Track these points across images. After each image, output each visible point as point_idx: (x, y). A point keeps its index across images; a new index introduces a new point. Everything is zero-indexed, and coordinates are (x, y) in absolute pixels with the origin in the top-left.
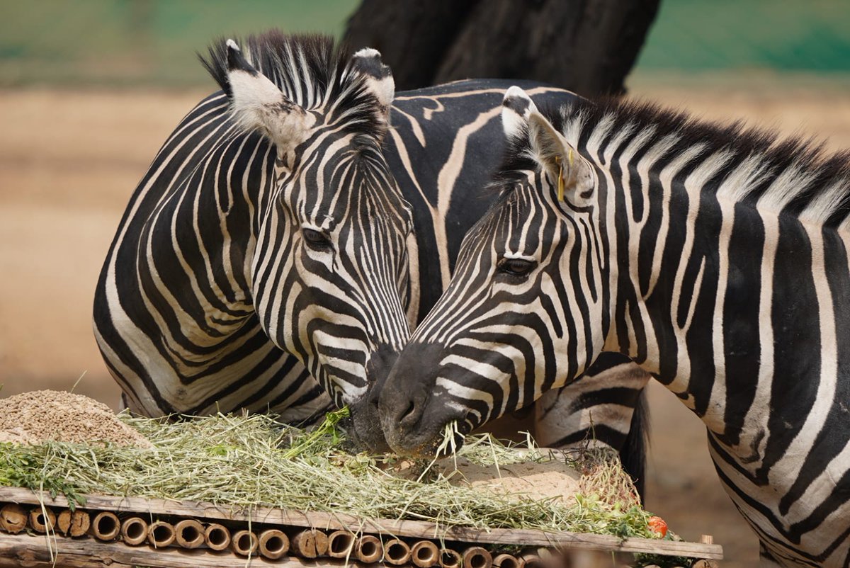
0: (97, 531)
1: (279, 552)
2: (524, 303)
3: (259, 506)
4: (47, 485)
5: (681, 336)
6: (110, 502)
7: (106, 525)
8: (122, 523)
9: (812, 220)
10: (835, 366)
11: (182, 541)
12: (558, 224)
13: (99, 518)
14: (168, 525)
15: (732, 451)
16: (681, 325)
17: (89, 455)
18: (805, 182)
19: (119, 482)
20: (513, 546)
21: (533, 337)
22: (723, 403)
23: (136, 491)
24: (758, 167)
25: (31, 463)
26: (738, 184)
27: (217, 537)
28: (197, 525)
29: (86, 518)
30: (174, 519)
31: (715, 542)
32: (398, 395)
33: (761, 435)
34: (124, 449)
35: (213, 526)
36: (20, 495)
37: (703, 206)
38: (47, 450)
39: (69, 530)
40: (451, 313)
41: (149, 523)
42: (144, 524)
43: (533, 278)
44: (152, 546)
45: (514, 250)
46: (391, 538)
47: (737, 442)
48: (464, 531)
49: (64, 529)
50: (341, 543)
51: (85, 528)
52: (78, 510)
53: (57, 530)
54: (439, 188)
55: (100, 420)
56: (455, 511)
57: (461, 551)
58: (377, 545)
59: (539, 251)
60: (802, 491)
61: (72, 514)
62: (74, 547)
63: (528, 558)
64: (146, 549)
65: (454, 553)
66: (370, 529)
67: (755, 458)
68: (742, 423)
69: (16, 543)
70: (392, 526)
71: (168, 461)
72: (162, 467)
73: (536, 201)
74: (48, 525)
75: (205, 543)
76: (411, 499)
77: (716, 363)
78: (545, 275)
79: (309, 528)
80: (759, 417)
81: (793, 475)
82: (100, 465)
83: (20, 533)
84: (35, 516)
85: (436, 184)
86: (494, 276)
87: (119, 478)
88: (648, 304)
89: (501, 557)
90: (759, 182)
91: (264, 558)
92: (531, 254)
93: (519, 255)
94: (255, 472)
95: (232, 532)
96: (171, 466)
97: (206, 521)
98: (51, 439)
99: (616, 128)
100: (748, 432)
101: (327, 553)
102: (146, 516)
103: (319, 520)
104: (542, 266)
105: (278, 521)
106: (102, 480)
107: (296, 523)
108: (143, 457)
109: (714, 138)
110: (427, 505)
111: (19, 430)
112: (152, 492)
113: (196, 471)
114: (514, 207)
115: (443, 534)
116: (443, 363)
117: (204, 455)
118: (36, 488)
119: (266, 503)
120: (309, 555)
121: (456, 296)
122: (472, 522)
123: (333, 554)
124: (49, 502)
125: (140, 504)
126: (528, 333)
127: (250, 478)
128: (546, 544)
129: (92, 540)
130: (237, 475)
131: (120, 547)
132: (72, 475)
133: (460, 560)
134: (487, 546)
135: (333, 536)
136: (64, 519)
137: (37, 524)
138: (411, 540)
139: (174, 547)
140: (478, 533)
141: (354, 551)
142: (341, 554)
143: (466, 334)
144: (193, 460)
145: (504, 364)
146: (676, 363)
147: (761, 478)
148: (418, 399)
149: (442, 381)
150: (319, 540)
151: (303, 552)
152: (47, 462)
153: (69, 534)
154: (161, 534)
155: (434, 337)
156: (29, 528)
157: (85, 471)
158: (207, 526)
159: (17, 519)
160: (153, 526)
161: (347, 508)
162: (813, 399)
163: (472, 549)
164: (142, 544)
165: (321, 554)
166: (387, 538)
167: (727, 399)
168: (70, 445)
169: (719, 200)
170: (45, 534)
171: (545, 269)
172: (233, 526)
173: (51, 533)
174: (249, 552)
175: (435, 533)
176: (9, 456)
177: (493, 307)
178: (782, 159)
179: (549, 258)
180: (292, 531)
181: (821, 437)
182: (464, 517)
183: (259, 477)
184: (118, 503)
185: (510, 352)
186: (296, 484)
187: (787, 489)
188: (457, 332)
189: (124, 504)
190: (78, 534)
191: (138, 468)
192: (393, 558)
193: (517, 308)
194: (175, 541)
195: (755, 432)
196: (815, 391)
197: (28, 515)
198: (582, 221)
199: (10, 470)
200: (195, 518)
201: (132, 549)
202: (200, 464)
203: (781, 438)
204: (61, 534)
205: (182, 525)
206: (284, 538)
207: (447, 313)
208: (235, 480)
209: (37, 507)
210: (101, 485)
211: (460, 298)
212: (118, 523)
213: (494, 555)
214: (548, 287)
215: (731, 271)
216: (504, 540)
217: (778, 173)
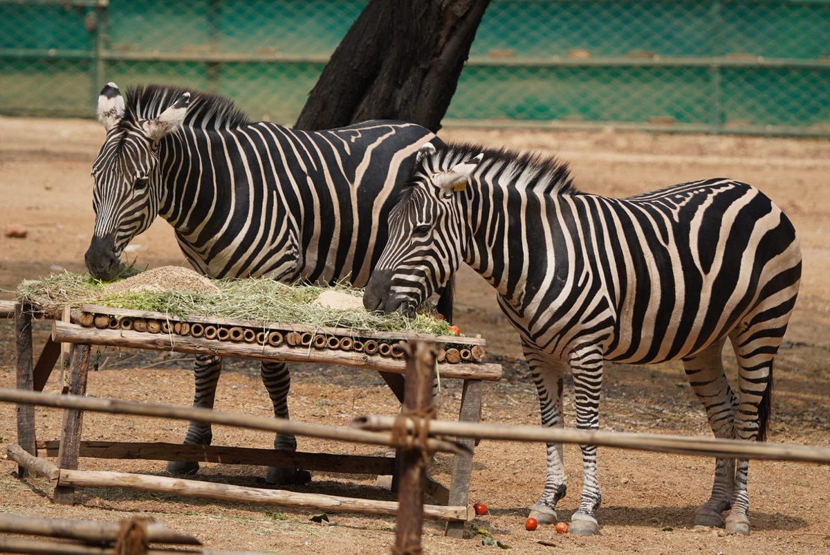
0: (193, 332)
1: (278, 342)
2: (427, 245)
3: (269, 321)
4: (170, 311)
5: (489, 250)
6: (199, 319)
7: (197, 330)
8: (205, 328)
9: (539, 191)
10: (554, 258)
11: (233, 337)
12: (438, 206)
13: (194, 326)
14: (226, 330)
15: (510, 302)
16: (490, 245)
17: (189, 297)
18: (535, 174)
19: (203, 309)
20: (388, 340)
21: (432, 260)
22: (507, 280)
23: (211, 313)
24: (515, 168)
25: (162, 300)
26: (506, 177)
27: (249, 335)
28: (240, 330)
29: (188, 326)
30: (229, 327)
31: (482, 338)
32: (374, 297)
33: (522, 293)
34: (205, 294)
35: (247, 330)
36: (157, 315)
37: (495, 188)
38: (170, 294)
39: (180, 332)
40: (393, 254)
41: (217, 329)
42: (215, 329)
43: (430, 233)
44: (218, 339)
45: (421, 222)
46: (331, 336)
47: (511, 298)
48: (365, 333)
49: (178, 331)
50: (307, 338)
51: (188, 330)
52: (184, 322)
53: (174, 331)
54: (356, 175)
55: (192, 280)
56: (361, 324)
57: (363, 342)
58: (324, 339)
59: (432, 221)
60: (538, 318)
61: (182, 324)
62: (182, 339)
63: (395, 345)
64: (216, 341)
65: (360, 343)
66: (320, 332)
67: (519, 305)
68: (514, 289)
69: (155, 338)
70: (333, 330)
71: (226, 300)
72: (223, 303)
73: (427, 195)
74: (170, 329)
75: (243, 338)
76: (340, 318)
77: (505, 262)
78: (435, 231)
79: (292, 331)
80: (522, 286)
81: (534, 311)
82: (194, 301)
83: (157, 333)
84: (164, 325)
85: (355, 173)
86: (412, 235)
87: (203, 308)
88: (475, 237)
89: (382, 345)
90: (515, 175)
91: (271, 345)
92: (428, 222)
93: (423, 223)
94: (267, 305)
95: (256, 333)
96: (227, 302)
97: (244, 328)
98: (171, 289)
99: (454, 157)
100: (517, 293)
101: (301, 343)
102: (215, 325)
103: (297, 328)
104: (433, 227)
105: (278, 328)
106: (195, 308)
107: (286, 329)
108: (215, 298)
109: (494, 156)
110: (347, 320)
111: (157, 284)
112: (219, 314)
113: (239, 304)
114: (416, 201)
115: (357, 334)
116: (392, 279)
117: (243, 297)
118: (165, 312)
119: (272, 320)
120: (292, 344)
121: (394, 246)
122: (369, 328)
123: (303, 343)
124: (171, 318)
125: (213, 320)
126: (430, 258)
127: (264, 308)
128: (403, 338)
129: (191, 336)
130: (258, 306)
131: (203, 339)
132: (181, 306)
133: (363, 346)
134: (376, 340)
135: (304, 335)
136: (178, 326)
137: (165, 329)
138: (340, 337)
139: (229, 340)
140: (371, 333)
141: (313, 343)
142: (307, 344)
143: (402, 263)
144: (238, 299)
145: (421, 274)
146: (487, 263)
147: (521, 314)
148: (384, 298)
149: (392, 288)
150: (297, 337)
151: (289, 342)
152: (169, 300)
153: (180, 334)
154: (223, 334)
155: (387, 267)
156: (161, 331)
157: (187, 304)
158: (244, 330)
159: (156, 326)
160: (219, 330)
161: (310, 322)
162: (545, 275)
163: (369, 341)
164: (214, 338)
165: (298, 343)
166: (329, 336)
167: (509, 279)
168: (180, 292)
169: (500, 184)
170: (168, 333)
171: (434, 228)
172: (257, 330)
173: (171, 333)
174: (264, 343)
175: (351, 334)
176: (152, 297)
177: (414, 248)
178: (524, 163)
179: (435, 223)
180: (284, 333)
181: (548, 292)
182: (365, 326)
183: (269, 307)
184: (203, 319)
185: (422, 268)
186: (286, 311)
187: (531, 319)
188: (397, 263)
189: (205, 320)
190: (184, 333)
191: (212, 303)
192: (332, 345)
193: (425, 248)
194: (230, 337)
195: (520, 292)
196: (546, 271)
197: (161, 325)
198: (448, 203)
199: (152, 303)
200: (239, 326)
201: (209, 341)
202: (241, 301)
203: (531, 294)
204: (177, 333)
205: (232, 330)
206: (280, 336)
207: (391, 254)
208: (257, 309)
209: (165, 321)
210: (195, 311)
211: (396, 247)
212: (203, 329)
213: (379, 344)
214: (437, 237)
215: (509, 218)
216: (384, 337)
217: (523, 170)
